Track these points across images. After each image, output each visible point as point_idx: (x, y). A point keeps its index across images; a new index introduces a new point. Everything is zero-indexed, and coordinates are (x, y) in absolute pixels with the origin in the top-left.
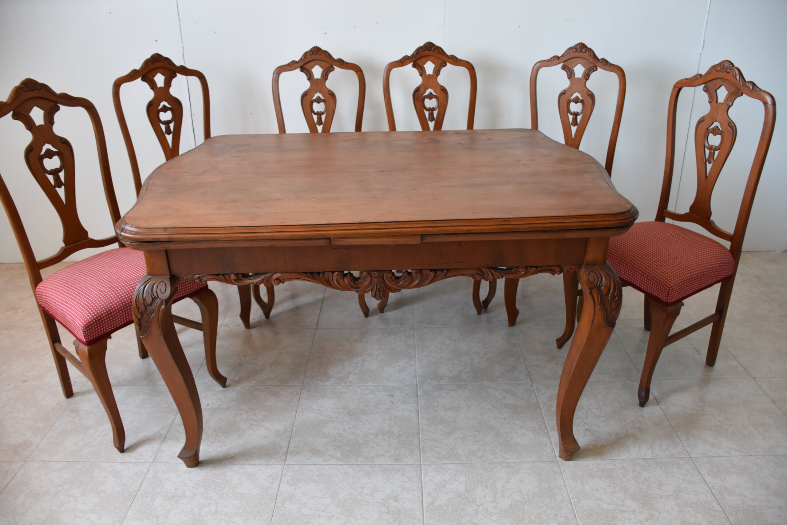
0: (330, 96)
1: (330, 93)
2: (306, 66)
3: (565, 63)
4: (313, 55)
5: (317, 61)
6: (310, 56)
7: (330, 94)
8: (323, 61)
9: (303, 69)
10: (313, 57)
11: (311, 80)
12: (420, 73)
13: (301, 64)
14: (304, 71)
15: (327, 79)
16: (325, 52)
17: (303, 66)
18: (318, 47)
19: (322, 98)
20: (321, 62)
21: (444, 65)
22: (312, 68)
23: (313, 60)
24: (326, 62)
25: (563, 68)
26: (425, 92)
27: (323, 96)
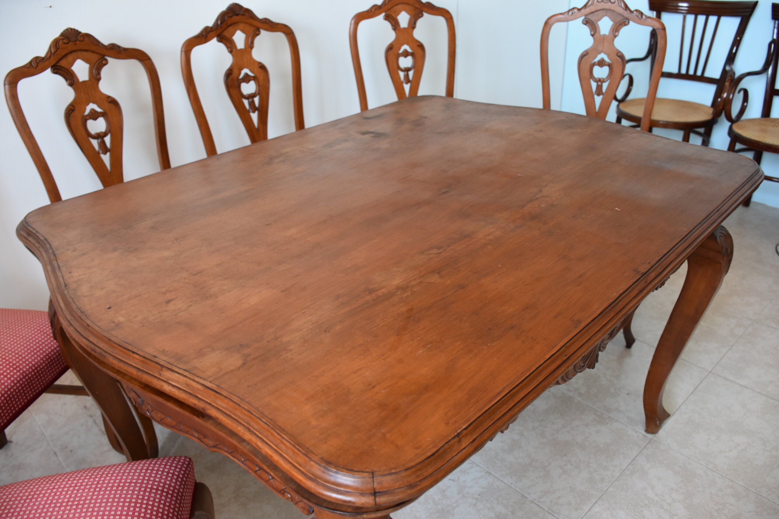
0: (112, 106)
1: (109, 100)
2: (63, 63)
3: (388, 12)
4: (71, 43)
5: (79, 53)
6: (66, 45)
7: (110, 102)
8: (86, 51)
9: (57, 70)
10: (71, 46)
11: (74, 85)
12: (229, 49)
13: (53, 62)
14: (59, 71)
15: (99, 79)
16: (88, 36)
17: (59, 64)
18: (74, 30)
19: (99, 110)
20: (85, 53)
21: (257, 33)
22: (72, 65)
23: (71, 52)
24: (93, 52)
25: (386, 18)
26: (240, 73)
27: (99, 106)
